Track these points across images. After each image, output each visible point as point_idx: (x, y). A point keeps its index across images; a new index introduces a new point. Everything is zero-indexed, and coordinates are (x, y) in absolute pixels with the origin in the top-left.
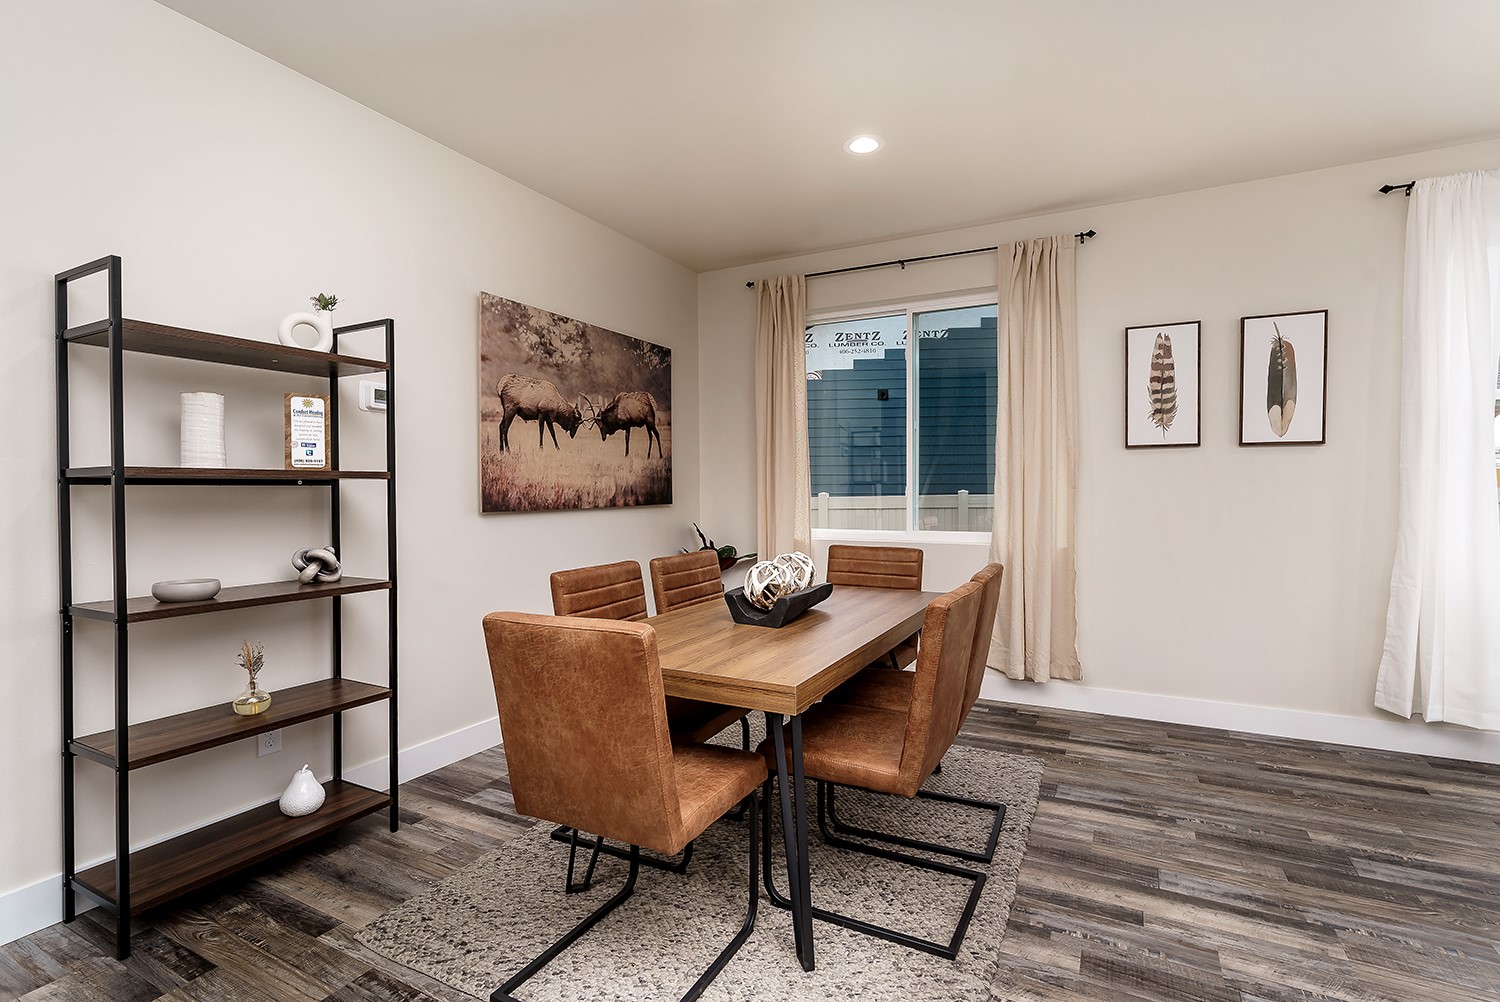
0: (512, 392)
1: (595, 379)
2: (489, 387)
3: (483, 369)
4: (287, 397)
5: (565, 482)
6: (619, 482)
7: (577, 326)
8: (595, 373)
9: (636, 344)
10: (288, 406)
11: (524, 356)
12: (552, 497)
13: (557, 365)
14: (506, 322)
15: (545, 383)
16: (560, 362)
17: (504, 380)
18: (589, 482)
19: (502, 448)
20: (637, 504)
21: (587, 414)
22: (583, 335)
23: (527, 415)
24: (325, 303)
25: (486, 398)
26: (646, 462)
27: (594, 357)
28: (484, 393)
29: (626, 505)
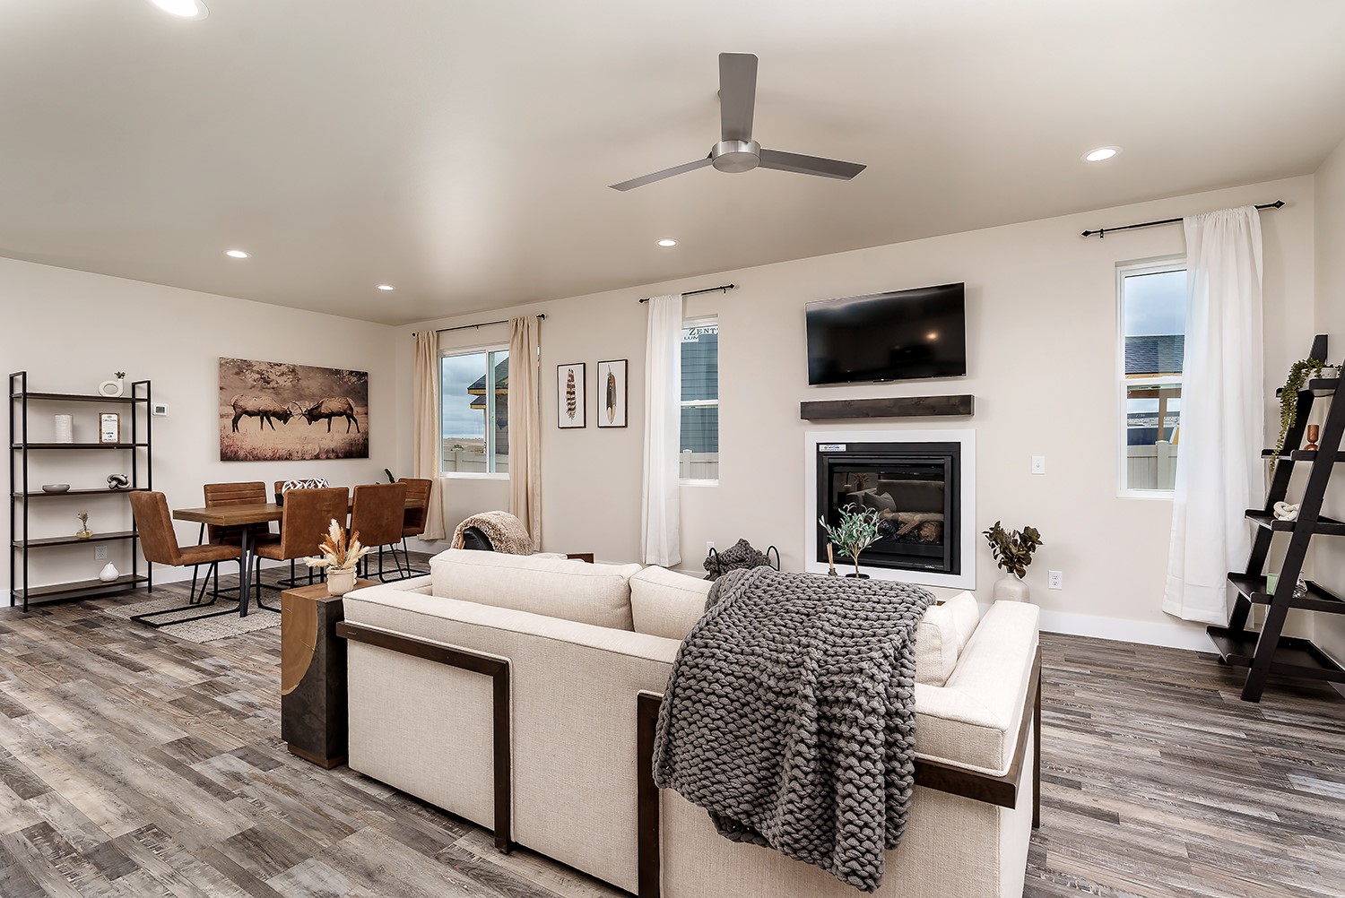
0: (241, 403)
1: (302, 393)
2: (225, 401)
3: (221, 394)
4: (100, 414)
5: (279, 447)
6: (322, 446)
7: (288, 367)
8: (303, 390)
9: (338, 372)
10: (101, 419)
11: (250, 385)
12: (269, 454)
13: (273, 388)
14: (237, 370)
15: (264, 398)
16: (276, 386)
17: (236, 398)
18: (298, 447)
19: (234, 431)
20: (337, 457)
21: (296, 411)
22: (293, 371)
23: (251, 414)
24: (120, 376)
25: (223, 407)
26: (346, 435)
27: (304, 383)
28: (221, 405)
29: (328, 458)
